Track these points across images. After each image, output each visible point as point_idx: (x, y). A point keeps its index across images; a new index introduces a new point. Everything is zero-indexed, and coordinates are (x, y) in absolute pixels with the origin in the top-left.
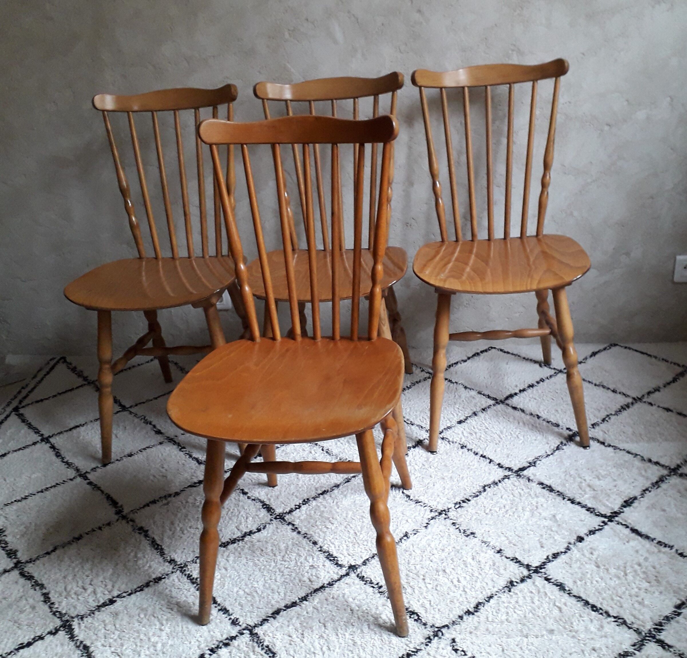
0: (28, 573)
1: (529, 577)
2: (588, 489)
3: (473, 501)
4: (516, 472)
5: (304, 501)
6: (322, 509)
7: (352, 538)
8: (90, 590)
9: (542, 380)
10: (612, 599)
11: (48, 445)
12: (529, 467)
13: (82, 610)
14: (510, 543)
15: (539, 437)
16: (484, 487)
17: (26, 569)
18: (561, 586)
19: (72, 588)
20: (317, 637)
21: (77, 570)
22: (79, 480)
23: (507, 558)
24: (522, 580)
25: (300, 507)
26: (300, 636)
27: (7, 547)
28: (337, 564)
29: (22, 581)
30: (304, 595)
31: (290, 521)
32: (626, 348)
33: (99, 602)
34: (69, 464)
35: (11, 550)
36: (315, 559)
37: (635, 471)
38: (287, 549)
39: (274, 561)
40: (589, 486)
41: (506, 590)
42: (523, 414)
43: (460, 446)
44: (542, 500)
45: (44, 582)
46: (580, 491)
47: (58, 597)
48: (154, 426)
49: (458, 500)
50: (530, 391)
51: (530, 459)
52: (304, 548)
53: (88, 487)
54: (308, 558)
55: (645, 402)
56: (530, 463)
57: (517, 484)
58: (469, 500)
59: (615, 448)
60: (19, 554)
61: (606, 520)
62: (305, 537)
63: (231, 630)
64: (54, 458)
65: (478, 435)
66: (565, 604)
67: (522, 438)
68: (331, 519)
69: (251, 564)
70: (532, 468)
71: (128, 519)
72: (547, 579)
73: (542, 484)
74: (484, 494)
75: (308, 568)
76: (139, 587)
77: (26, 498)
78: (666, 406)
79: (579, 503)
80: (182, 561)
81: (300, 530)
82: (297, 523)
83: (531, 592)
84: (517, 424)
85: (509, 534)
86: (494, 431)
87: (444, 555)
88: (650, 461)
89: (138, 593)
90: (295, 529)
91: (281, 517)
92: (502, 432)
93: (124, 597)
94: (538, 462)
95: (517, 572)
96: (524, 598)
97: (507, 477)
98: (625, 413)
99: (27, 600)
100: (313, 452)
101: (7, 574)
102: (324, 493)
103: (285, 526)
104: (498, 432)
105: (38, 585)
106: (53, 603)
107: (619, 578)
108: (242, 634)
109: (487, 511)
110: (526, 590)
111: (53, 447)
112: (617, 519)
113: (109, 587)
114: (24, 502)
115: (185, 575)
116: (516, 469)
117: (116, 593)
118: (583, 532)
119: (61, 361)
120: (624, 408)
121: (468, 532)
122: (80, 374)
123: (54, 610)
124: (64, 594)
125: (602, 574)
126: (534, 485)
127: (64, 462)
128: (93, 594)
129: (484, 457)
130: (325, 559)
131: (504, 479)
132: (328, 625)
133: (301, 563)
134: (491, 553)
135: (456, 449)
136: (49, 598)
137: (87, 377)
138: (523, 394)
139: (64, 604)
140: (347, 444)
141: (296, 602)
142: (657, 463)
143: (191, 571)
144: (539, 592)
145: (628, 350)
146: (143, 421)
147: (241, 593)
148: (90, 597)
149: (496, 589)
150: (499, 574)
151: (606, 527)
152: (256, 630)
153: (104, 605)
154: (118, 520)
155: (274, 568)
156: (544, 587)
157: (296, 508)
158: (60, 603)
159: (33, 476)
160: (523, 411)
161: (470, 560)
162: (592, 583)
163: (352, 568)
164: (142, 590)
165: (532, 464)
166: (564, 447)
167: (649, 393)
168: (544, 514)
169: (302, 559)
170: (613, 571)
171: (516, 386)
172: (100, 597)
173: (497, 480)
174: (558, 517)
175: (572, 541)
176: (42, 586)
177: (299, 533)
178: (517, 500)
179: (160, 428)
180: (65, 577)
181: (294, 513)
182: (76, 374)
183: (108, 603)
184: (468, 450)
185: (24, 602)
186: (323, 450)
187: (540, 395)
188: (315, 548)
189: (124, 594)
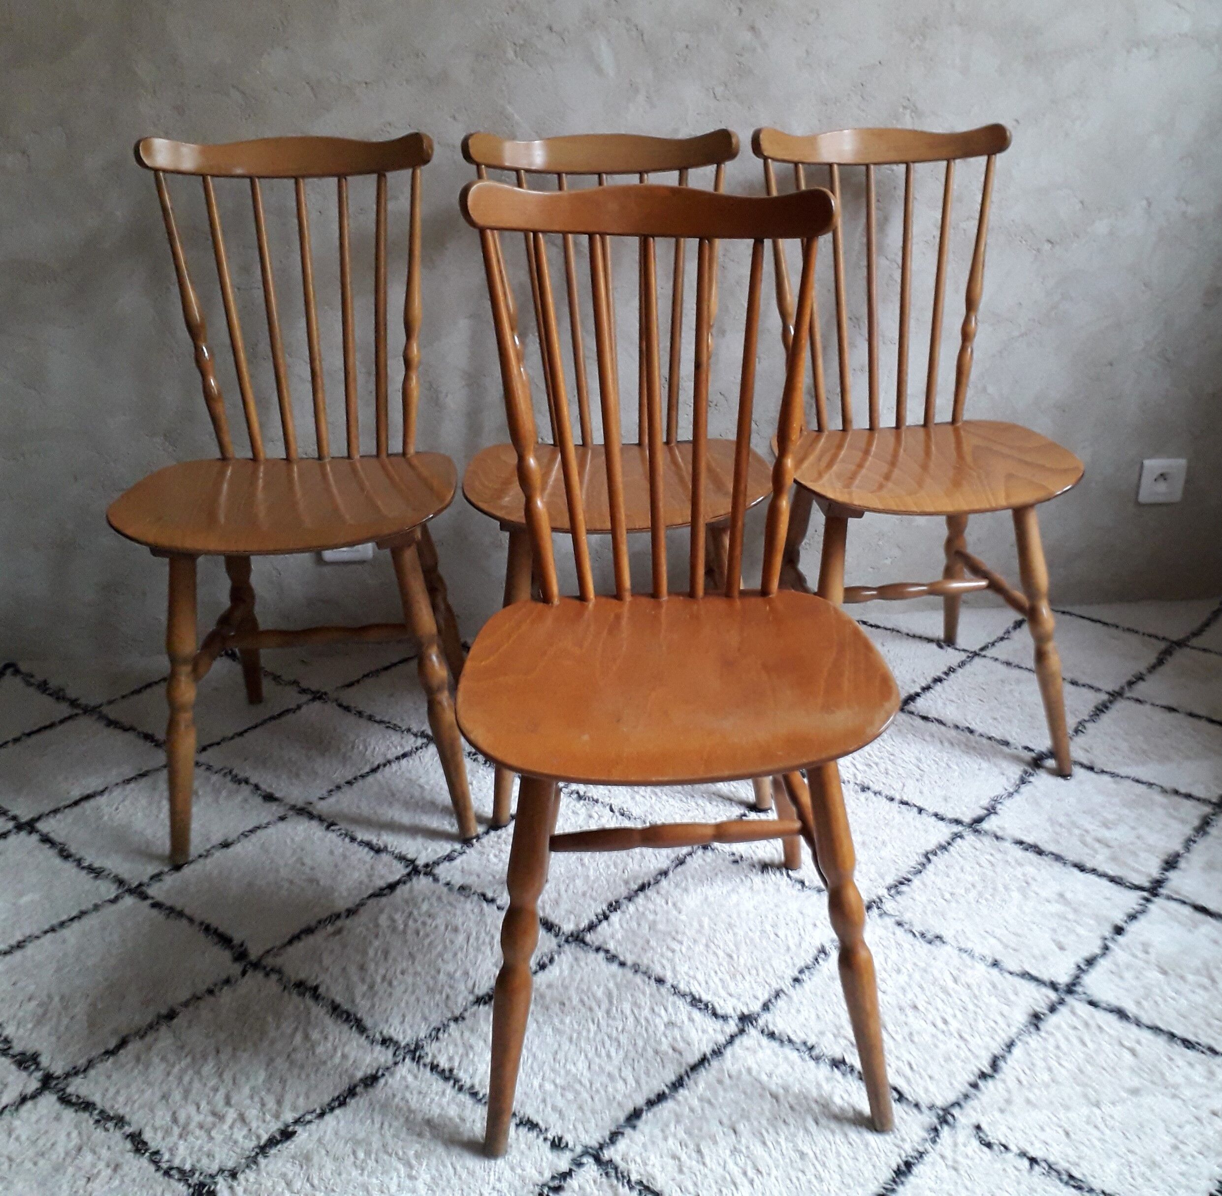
0: (78, 1097)
1: (1062, 1002)
2: (1097, 845)
3: (916, 881)
4: (970, 825)
5: (611, 905)
6: (651, 917)
7: (725, 964)
8: (231, 1115)
9: (951, 670)
10: (1209, 1025)
11: (35, 837)
12: (988, 815)
13: (226, 1157)
14: (1006, 946)
15: (985, 765)
16: (926, 856)
17: (70, 1090)
18: (1121, 1014)
19: (189, 1118)
20: (728, 1152)
21: (186, 1079)
22: (129, 901)
23: (1011, 973)
24: (1053, 1009)
25: (606, 918)
26: (694, 1155)
27: (9, 1048)
28: (715, 1014)
29: (69, 1114)
30: (673, 1078)
31: (597, 944)
32: (1063, 613)
33: (259, 1137)
34: (96, 872)
35: (23, 1054)
36: (670, 1009)
37: (1160, 811)
38: (610, 996)
39: (593, 1022)
40: (1099, 841)
41: (1032, 1029)
42: (943, 728)
43: (858, 788)
44: (1030, 870)
45: (121, 1112)
46: (1086, 850)
47: (163, 1139)
48: (257, 787)
49: (890, 880)
50: (938, 687)
51: (985, 802)
52: (644, 993)
53: (155, 912)
54: (656, 1009)
55: (1128, 698)
56: (987, 810)
57: (978, 845)
58: (909, 880)
59: (1113, 775)
60: (44, 1061)
61: (1145, 894)
62: (636, 971)
63: (556, 1160)
64: (58, 861)
65: (882, 767)
66: (1139, 1042)
67: (955, 767)
68: (674, 933)
69: (550, 1031)
70: (993, 817)
71: (265, 968)
72: (1092, 1003)
73: (1021, 843)
74: (930, 867)
75: (662, 1027)
76: (333, 1100)
77: (20, 945)
78: (1164, 703)
79: (1094, 871)
80: (408, 1039)
81: (622, 958)
82: (611, 946)
83: (1075, 1028)
84: (939, 745)
85: (998, 932)
86: (907, 759)
87: (903, 979)
88: (1176, 792)
89: (337, 1112)
90: (612, 958)
91: (577, 938)
92: (919, 760)
93: (310, 1122)
94: (999, 806)
95: (1038, 996)
96: (1067, 1039)
97: (958, 836)
98: (1105, 718)
99: (94, 1152)
100: (596, 816)
101: (29, 1104)
102: (642, 888)
103: (592, 955)
104: (914, 761)
105: (110, 1118)
106: (157, 1153)
107: (1205, 988)
108: (580, 1165)
109: (947, 896)
110: (1064, 1026)
111: (46, 839)
112: (1162, 891)
113: (271, 1104)
114: (18, 955)
115: (425, 1065)
116: (967, 820)
117: (289, 1116)
118: (1119, 918)
119: (9, 671)
120: (1101, 710)
121: (929, 936)
122: (59, 695)
123: (165, 1166)
124: (176, 1131)
125: (1175, 985)
126: (1008, 845)
127: (83, 868)
128: (238, 1124)
129: (906, 803)
130: (689, 1008)
131: (953, 839)
132: (740, 1127)
133: (647, 1020)
134: (982, 968)
135: (852, 793)
136: (145, 1143)
137: (76, 700)
138: (928, 695)
139: (182, 1149)
140: (654, 797)
141: (664, 1093)
142: (1188, 796)
143: (434, 1057)
144: (1087, 1025)
145: (1068, 617)
146: (229, 778)
147: (549, 1087)
148: (235, 1130)
149: (1014, 1030)
150: (1008, 1003)
151: (1151, 906)
152: (606, 1155)
153: (272, 1142)
154: (244, 973)
155: (596, 1034)
156: (1093, 1017)
157: (600, 921)
158: (171, 1151)
159: (24, 900)
160: (940, 722)
161: (951, 984)
162: (1165, 1001)
163: (746, 1019)
164: (343, 1104)
165: (991, 811)
166: (1031, 779)
167: (1130, 684)
168: (1044, 894)
169: (646, 1012)
170: (1190, 978)
171: (914, 682)
172: (258, 1127)
173: (944, 843)
174: (1069, 895)
175: (1107, 934)
176: (120, 1121)
177: (622, 964)
178: (990, 873)
179: (269, 790)
180: (165, 1097)
181: (599, 928)
182: (50, 695)
183: (279, 1138)
184: (875, 793)
185: (89, 1158)
186: (612, 810)
187: (957, 695)
188: (663, 990)
189: (309, 1117)
